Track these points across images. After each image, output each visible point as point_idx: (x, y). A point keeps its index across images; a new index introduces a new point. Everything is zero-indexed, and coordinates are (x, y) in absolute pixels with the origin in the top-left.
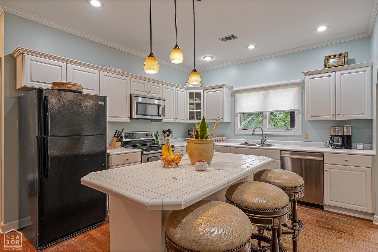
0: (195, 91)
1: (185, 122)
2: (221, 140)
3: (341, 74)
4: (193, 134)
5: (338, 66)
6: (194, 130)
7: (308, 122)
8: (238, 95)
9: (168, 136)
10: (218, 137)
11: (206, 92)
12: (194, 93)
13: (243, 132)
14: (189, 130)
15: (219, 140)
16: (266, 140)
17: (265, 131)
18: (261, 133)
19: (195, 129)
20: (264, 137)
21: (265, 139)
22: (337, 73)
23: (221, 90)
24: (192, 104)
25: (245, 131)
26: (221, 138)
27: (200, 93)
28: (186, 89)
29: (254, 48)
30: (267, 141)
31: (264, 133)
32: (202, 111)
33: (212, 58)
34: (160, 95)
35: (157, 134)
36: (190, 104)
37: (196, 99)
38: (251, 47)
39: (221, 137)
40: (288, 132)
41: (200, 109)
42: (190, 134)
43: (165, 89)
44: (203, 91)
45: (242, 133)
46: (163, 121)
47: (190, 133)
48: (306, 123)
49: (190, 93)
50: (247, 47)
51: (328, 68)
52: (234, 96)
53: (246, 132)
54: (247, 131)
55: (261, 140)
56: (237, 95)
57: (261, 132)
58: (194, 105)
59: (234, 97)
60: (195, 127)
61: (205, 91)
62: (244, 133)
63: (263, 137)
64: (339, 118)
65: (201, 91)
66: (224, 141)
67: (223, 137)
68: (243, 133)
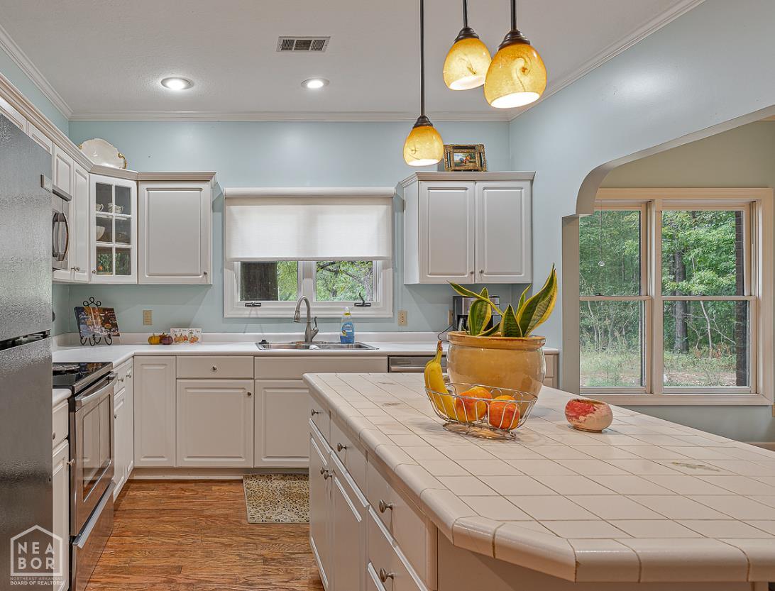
0: (114, 182)
1: (87, 280)
2: (185, 339)
3: (485, 188)
5: (470, 170)
6: (94, 309)
7: (404, 287)
8: (234, 209)
10: (176, 329)
11: (148, 189)
12: (111, 186)
13: (248, 313)
14: (76, 308)
15: (179, 336)
16: (317, 332)
17: (315, 309)
18: (304, 313)
19: (92, 305)
20: (313, 325)
21: (316, 328)
22: (478, 184)
23: (201, 190)
24: (107, 223)
25: (256, 311)
26: (186, 332)
27: (129, 189)
28: (89, 170)
29: (323, 86)
31: (313, 314)
32: (133, 247)
33: (189, 84)
36: (100, 222)
37: (116, 209)
38: (315, 84)
39: (187, 329)
40: (363, 310)
41: (128, 242)
44: (135, 183)
45: (247, 316)
47: (84, 319)
48: (402, 289)
49: (98, 185)
50: (304, 83)
51: (452, 171)
52: (223, 211)
53: (259, 312)
54: (260, 310)
55: (304, 333)
56: (232, 207)
58: (111, 226)
59: (220, 214)
60: (92, 300)
61: (143, 186)
62: (252, 316)
63: (309, 323)
64: (482, 280)
65: (132, 184)
66: (198, 339)
67: (193, 329)
68: (250, 314)
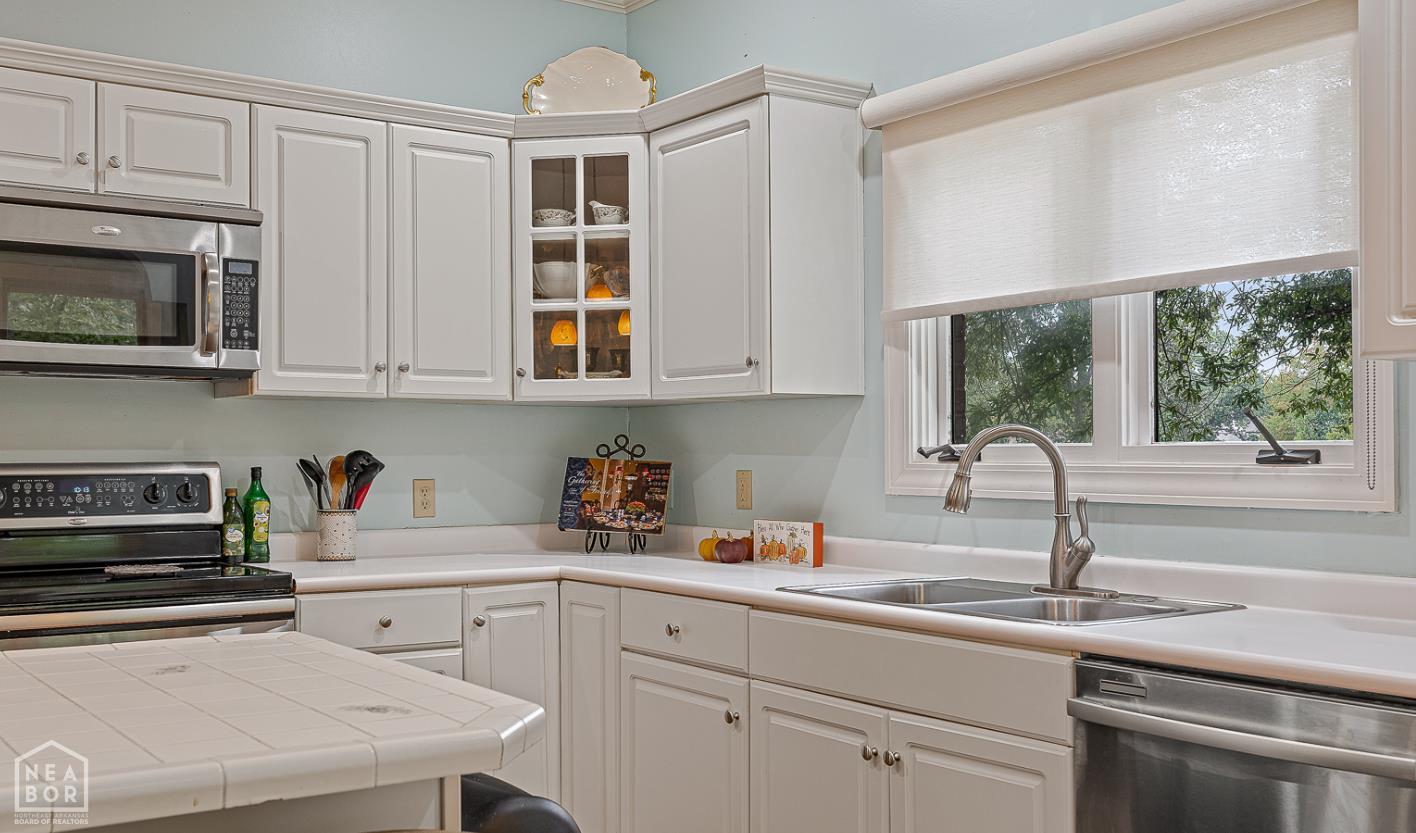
0: (579, 149)
1: (504, 393)
2: (781, 551)
4: (603, 492)
6: (614, 463)
9: (353, 502)
10: (764, 523)
11: (663, 149)
12: (573, 161)
14: (572, 461)
15: (768, 541)
16: (1085, 555)
18: (1046, 488)
20: (1074, 528)
21: (1083, 543)
24: (564, 251)
26: (785, 533)
27: (623, 159)
28: (510, 133)
30: (1095, 559)
32: (636, 302)
34: (228, 180)
35: (253, 487)
36: (544, 252)
37: (589, 213)
39: (784, 524)
41: (625, 290)
42: (573, 491)
43: (280, 137)
44: (640, 139)
46: (262, 385)
47: (577, 486)
49: (538, 165)
55: (1048, 556)
56: (894, 154)
57: (1051, 483)
58: (574, 259)
60: (622, 442)
61: (658, 141)
63: (1062, 521)
65: (631, 144)
66: (806, 550)
67: (800, 518)
68: (943, 485)
